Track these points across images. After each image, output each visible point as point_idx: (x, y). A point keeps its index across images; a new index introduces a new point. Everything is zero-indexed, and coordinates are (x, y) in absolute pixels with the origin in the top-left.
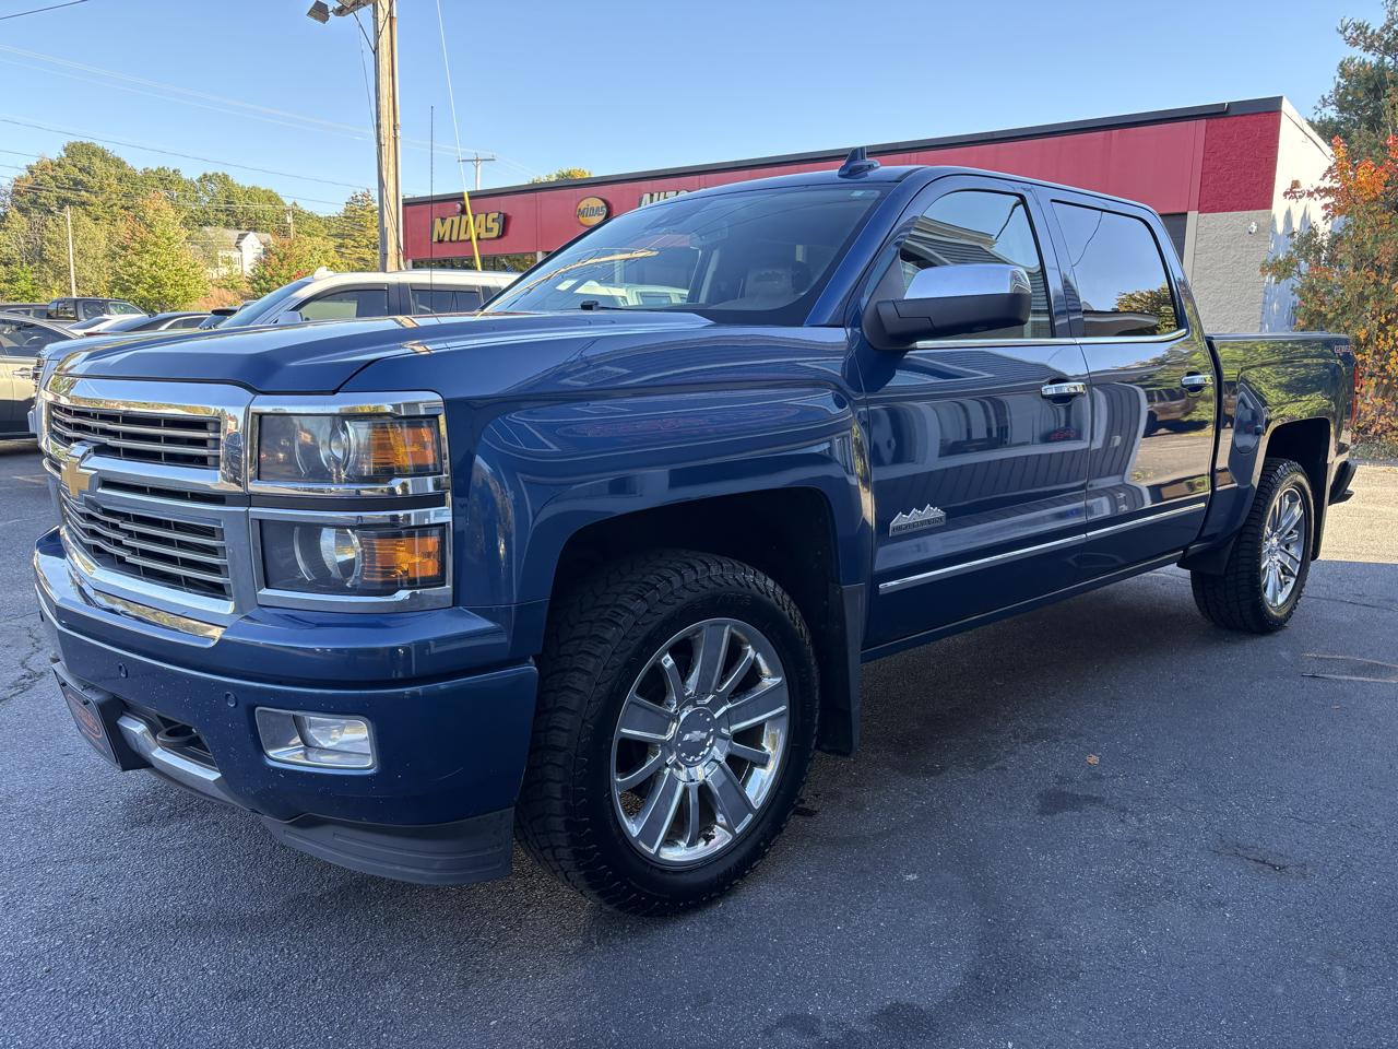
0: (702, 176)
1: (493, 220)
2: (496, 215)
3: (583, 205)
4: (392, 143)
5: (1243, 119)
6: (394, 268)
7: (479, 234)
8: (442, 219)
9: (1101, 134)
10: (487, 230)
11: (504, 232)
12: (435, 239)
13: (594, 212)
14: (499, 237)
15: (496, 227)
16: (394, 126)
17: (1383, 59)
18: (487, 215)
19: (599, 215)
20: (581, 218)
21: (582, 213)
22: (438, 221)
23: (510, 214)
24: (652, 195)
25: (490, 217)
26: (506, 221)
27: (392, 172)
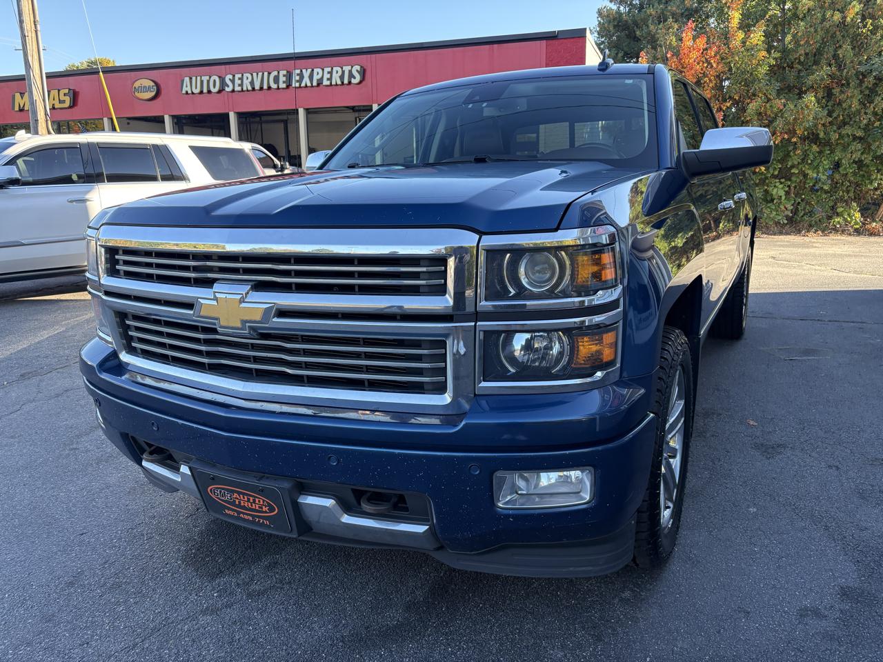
0: (227, 66)
1: (65, 95)
2: (67, 91)
3: (137, 84)
4: (34, 35)
5: (565, 40)
6: (45, 131)
7: (53, 105)
8: (21, 93)
9: (488, 46)
10: (60, 102)
11: (74, 103)
12: (17, 108)
13: (147, 89)
14: (70, 107)
15: (67, 99)
16: (34, 22)
17: (619, 7)
18: (59, 91)
19: (152, 91)
20: (136, 93)
21: (137, 90)
22: (18, 96)
23: (77, 90)
24: (191, 78)
25: (62, 92)
26: (75, 96)
27: (36, 57)
